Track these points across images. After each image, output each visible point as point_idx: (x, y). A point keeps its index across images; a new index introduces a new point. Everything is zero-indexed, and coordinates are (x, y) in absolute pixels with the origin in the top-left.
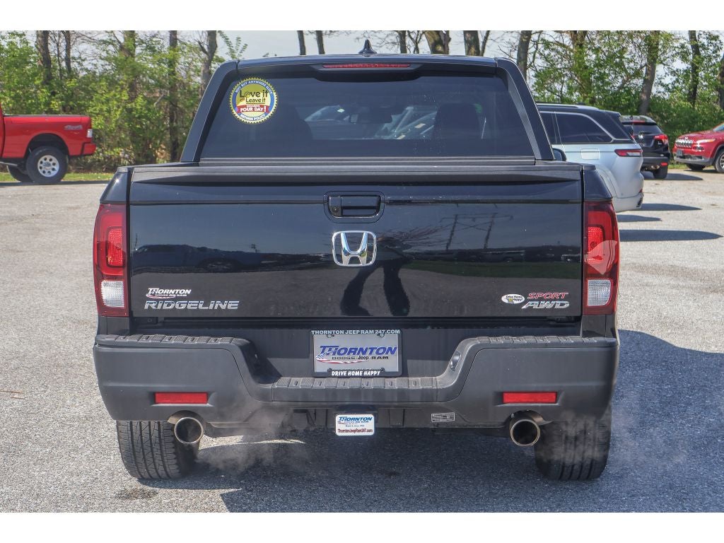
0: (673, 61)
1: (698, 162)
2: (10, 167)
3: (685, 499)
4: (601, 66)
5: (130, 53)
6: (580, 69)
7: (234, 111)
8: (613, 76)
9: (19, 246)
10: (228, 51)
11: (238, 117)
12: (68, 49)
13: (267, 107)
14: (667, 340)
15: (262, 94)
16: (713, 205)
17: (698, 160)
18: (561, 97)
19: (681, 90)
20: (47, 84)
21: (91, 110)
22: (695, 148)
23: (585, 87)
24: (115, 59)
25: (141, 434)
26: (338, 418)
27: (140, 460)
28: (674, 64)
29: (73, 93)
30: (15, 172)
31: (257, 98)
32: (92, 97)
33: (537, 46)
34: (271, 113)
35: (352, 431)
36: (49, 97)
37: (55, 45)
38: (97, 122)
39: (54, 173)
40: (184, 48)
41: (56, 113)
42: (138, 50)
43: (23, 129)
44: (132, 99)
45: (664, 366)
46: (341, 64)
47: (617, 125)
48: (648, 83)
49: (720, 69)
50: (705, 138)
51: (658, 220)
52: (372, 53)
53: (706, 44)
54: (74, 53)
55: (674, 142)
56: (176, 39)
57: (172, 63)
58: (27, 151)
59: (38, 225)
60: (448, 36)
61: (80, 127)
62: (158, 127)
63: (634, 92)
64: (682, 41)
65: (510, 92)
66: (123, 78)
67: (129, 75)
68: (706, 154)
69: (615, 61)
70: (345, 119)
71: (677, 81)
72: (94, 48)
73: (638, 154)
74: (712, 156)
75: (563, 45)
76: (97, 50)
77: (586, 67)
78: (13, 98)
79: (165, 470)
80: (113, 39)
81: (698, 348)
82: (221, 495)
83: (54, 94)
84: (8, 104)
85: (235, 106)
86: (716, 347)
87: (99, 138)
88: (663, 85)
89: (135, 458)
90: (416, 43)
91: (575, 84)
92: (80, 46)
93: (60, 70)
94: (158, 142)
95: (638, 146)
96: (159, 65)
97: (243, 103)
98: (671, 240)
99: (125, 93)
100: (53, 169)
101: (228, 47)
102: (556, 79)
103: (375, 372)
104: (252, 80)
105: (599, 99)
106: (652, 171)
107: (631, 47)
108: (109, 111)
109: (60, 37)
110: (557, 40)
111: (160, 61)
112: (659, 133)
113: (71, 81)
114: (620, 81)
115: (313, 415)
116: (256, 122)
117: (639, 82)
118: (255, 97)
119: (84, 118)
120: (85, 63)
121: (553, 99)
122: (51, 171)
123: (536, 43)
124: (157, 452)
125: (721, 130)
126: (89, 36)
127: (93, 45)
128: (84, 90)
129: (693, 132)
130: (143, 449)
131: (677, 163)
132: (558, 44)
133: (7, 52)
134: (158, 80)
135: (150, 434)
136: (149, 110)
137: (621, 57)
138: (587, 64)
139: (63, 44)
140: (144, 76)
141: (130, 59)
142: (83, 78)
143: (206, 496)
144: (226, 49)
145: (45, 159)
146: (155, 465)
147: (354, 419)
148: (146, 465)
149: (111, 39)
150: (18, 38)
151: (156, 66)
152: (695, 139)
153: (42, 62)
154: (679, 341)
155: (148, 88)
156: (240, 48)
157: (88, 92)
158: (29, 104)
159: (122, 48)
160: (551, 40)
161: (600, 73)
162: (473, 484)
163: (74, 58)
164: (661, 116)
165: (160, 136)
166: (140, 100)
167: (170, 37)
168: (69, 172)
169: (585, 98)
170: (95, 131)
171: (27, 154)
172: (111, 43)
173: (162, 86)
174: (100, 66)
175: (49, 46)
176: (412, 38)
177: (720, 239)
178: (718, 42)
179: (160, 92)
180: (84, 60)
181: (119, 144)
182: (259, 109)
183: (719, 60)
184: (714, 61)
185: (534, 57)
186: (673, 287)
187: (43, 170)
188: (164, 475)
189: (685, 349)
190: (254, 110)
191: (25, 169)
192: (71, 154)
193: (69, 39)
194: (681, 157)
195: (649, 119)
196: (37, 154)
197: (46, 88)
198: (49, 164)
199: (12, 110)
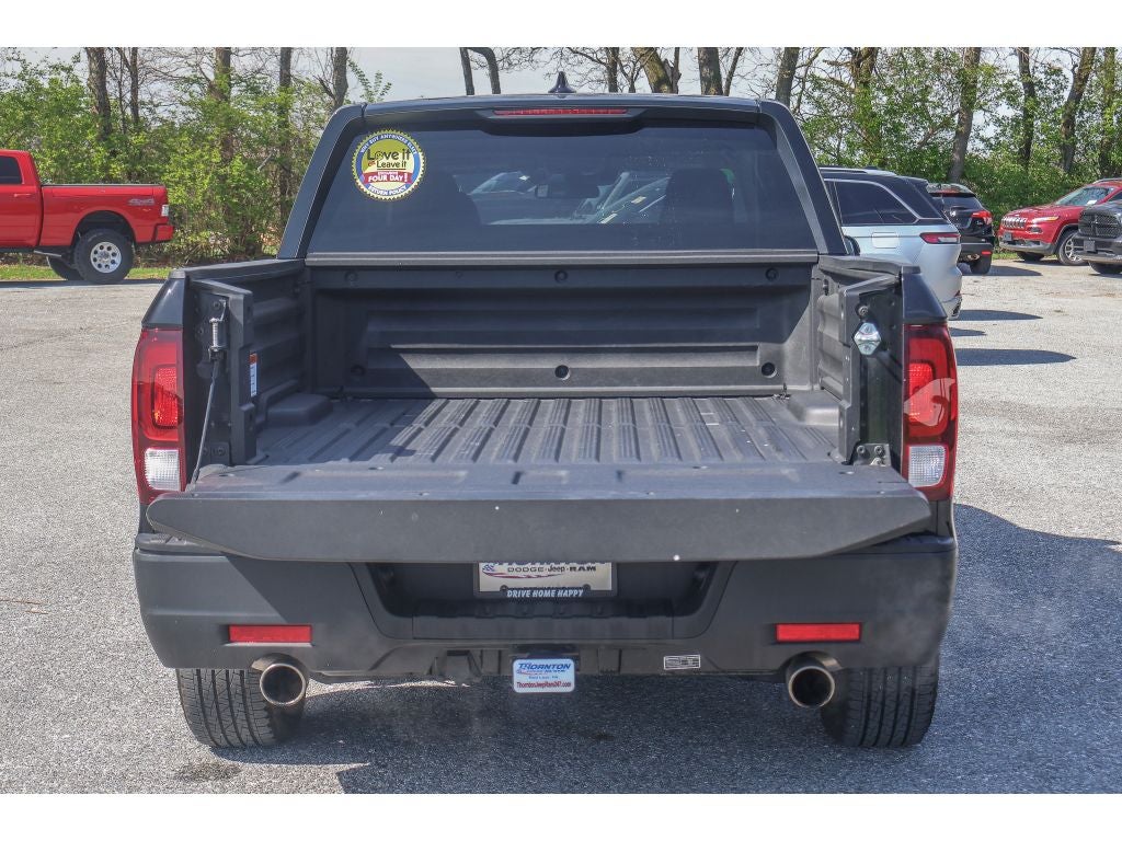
0: (997, 105)
1: (1034, 249)
2: (51, 259)
3: (1054, 778)
4: (895, 112)
5: (224, 96)
6: (866, 117)
7: (358, 181)
8: (912, 127)
9: (57, 375)
10: (364, 92)
11: (365, 190)
12: (135, 90)
13: (409, 174)
14: (1006, 517)
15: (400, 155)
16: (1059, 311)
17: (1034, 246)
18: (839, 157)
19: (1008, 147)
20: (105, 140)
21: (167, 177)
22: (1030, 229)
23: (873, 143)
24: (202, 103)
25: (214, 682)
26: (517, 665)
27: (212, 719)
28: (999, 109)
29: (141, 154)
30: (58, 266)
31: (394, 161)
32: (169, 159)
33: (804, 85)
34: (415, 183)
35: (540, 685)
36: (109, 158)
37: (116, 84)
38: (176, 195)
39: (113, 268)
40: (300, 89)
41: (117, 181)
42: (235, 92)
43: (69, 204)
44: (226, 161)
45: (1005, 559)
46: (521, 109)
47: (923, 197)
48: (963, 137)
49: (1064, 117)
50: (1043, 216)
51: (980, 333)
52: (569, 91)
53: (1043, 81)
54: (143, 96)
55: (1000, 221)
56: (290, 76)
57: (283, 110)
58: (75, 235)
59: (86, 343)
60: (678, 70)
61: (152, 201)
62: (264, 201)
63: (941, 150)
64: (1010, 77)
65: (780, 150)
66: (214, 132)
67: (221, 127)
68: (1045, 238)
69: (915, 105)
70: (530, 190)
71: (1003, 133)
72: (171, 88)
73: (954, 240)
74: (1054, 240)
75: (840, 84)
76: (175, 92)
77: (874, 115)
78: (56, 160)
79: (252, 735)
80: (199, 75)
81: (1054, 530)
82: (338, 774)
83: (114, 154)
84: (48, 168)
85: (360, 173)
86: (1081, 527)
87: (180, 218)
88: (983, 140)
89: (205, 716)
90: (632, 81)
91: (858, 139)
92: (152, 85)
93: (123, 119)
94: (264, 222)
95: (953, 228)
96: (264, 112)
97: (373, 169)
98: (1001, 363)
99: (216, 152)
100: (113, 262)
101: (363, 87)
102: (831, 132)
103: (576, 592)
104: (386, 133)
105: (893, 161)
106: (968, 262)
107: (937, 86)
108: (193, 179)
109: (122, 71)
110: (833, 75)
111: (266, 108)
112: (979, 207)
113: (138, 135)
114: (922, 134)
115: (478, 660)
116: (392, 197)
117: (949, 135)
118: (391, 160)
119: (157, 188)
120: (159, 110)
121: (827, 161)
122: (110, 264)
123: (803, 80)
124: (239, 708)
125: (1066, 204)
126: (165, 71)
127: (171, 84)
128: (157, 148)
129: (1025, 206)
130: (217, 703)
131: (1004, 251)
132: (833, 81)
133: (47, 93)
134: (262, 134)
135: (227, 680)
136: (251, 177)
137: (924, 100)
138: (874, 109)
139: (128, 83)
140: (244, 128)
141: (224, 105)
142: (157, 131)
143: (315, 775)
144: (361, 90)
145: (102, 248)
146: (236, 728)
147: (542, 667)
148: (222, 727)
149: (195, 76)
150: (64, 74)
151: (261, 114)
152: (1031, 217)
153: (97, 108)
154: (1024, 519)
155: (249, 146)
156: (381, 90)
157: (163, 151)
158: (79, 169)
159: (211, 87)
160: (823, 75)
161: (894, 122)
162: (726, 754)
163: (143, 103)
164: (981, 184)
165: (266, 213)
166: (237, 162)
167: (281, 72)
168: (137, 265)
169: (872, 158)
170: (173, 208)
171: (75, 239)
172: (197, 81)
173: (269, 144)
174: (181, 115)
175: (107, 85)
176: (625, 74)
177: (1071, 361)
178: (1062, 78)
179: (267, 152)
180: (157, 106)
181: (209, 226)
182: (397, 178)
183: (1062, 104)
184: (1055, 105)
185: (799, 101)
186: (1010, 435)
187: (98, 262)
188: (251, 742)
189: (1035, 532)
190: (388, 180)
191: (72, 261)
192: (138, 240)
193: (136, 76)
194: (1009, 243)
195: (964, 189)
196: (90, 240)
197: (103, 146)
198: (106, 255)
199: (54, 177)
